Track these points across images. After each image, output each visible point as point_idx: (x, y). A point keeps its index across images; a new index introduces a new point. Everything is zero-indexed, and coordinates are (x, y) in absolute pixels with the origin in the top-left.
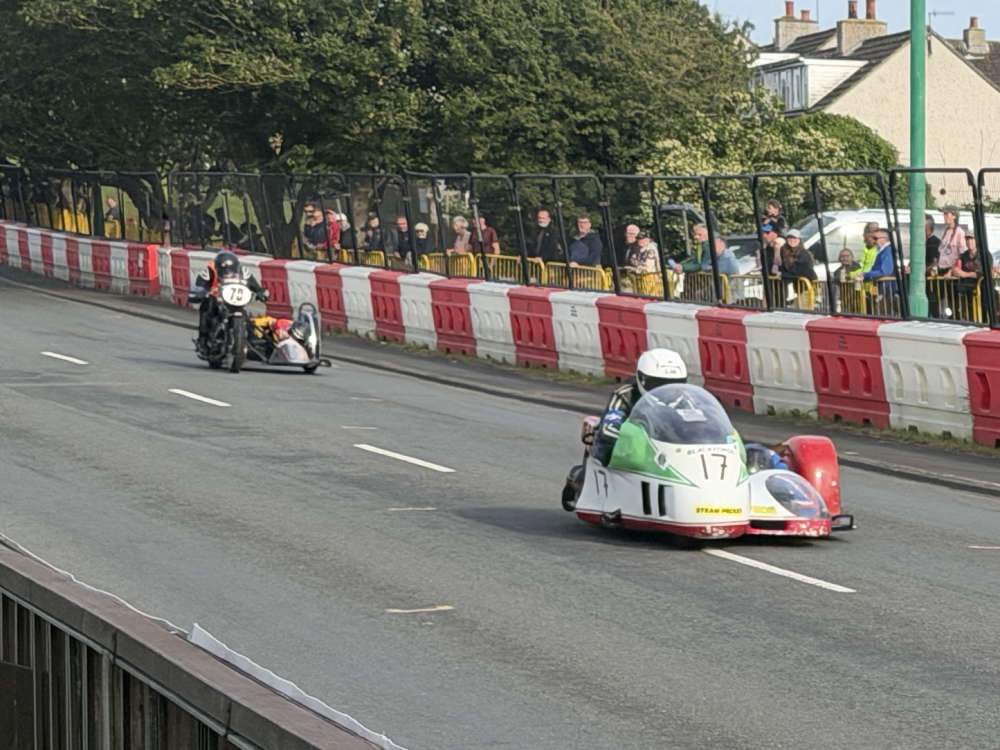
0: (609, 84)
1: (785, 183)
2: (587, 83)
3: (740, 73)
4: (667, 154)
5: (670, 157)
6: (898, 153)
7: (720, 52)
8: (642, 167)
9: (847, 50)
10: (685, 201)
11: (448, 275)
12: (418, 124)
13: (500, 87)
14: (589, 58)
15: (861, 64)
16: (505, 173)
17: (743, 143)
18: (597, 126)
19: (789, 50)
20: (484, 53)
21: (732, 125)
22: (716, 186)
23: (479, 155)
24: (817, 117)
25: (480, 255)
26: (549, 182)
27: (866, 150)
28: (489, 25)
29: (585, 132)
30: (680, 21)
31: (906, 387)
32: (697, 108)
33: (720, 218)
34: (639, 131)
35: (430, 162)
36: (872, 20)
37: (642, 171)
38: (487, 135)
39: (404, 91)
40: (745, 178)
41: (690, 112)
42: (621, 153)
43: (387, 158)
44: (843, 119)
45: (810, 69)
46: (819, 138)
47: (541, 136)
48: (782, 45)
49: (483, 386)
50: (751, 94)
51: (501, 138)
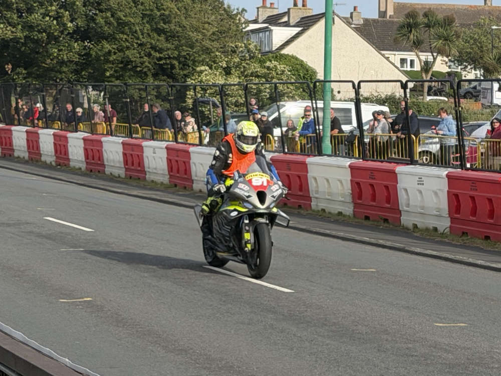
0: (174, 39)
1: (260, 87)
2: (162, 38)
3: (239, 34)
4: (202, 73)
6: (317, 73)
7: (230, 23)
9: (292, 22)
10: (210, 96)
11: (92, 133)
12: (79, 59)
14: (164, 26)
15: (300, 29)
16: (122, 83)
17: (240, 68)
18: (168, 59)
19: (262, 23)
20: (113, 23)
21: (235, 59)
22: (226, 89)
23: (108, 74)
24: (277, 55)
25: (108, 123)
26: (142, 87)
27: (301, 71)
28: (116, 10)
29: (161, 62)
30: (210, 8)
31: (320, 189)
32: (217, 50)
33: (228, 105)
34: (188, 62)
35: (85, 77)
36: (305, 8)
37: (189, 81)
38: (113, 64)
39: (72, 42)
40: (242, 85)
41: (214, 52)
42: (180, 73)
43: (63, 76)
44: (290, 56)
45: (274, 32)
46: (277, 65)
47: (139, 65)
48: (260, 20)
50: (244, 44)
51: (120, 66)
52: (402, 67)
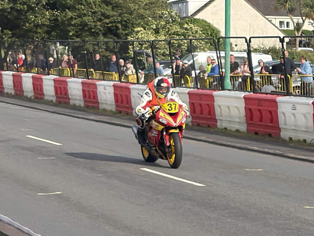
0: (118, 8)
1: (180, 42)
2: (110, 8)
3: (165, 4)
4: (138, 33)
5: (140, 33)
6: (221, 32)
8: (130, 37)
10: (145, 49)
11: (59, 75)
12: (50, 23)
13: (79, 10)
15: (208, 1)
16: (81, 40)
17: (166, 29)
18: (114, 23)
22: (156, 44)
23: (71, 34)
24: (192, 20)
25: (71, 69)
26: (95, 43)
27: (209, 31)
29: (109, 25)
31: (223, 113)
32: (149, 16)
33: (157, 55)
34: (128, 25)
35: (54, 36)
37: (130, 39)
38: (74, 27)
39: (45, 11)
40: (166, 41)
41: (146, 18)
42: (122, 32)
43: (38, 35)
44: (201, 20)
45: (189, 3)
46: (192, 27)
47: (93, 27)
49: (73, 115)
50: (168, 11)
51: (79, 27)
52: (281, 27)
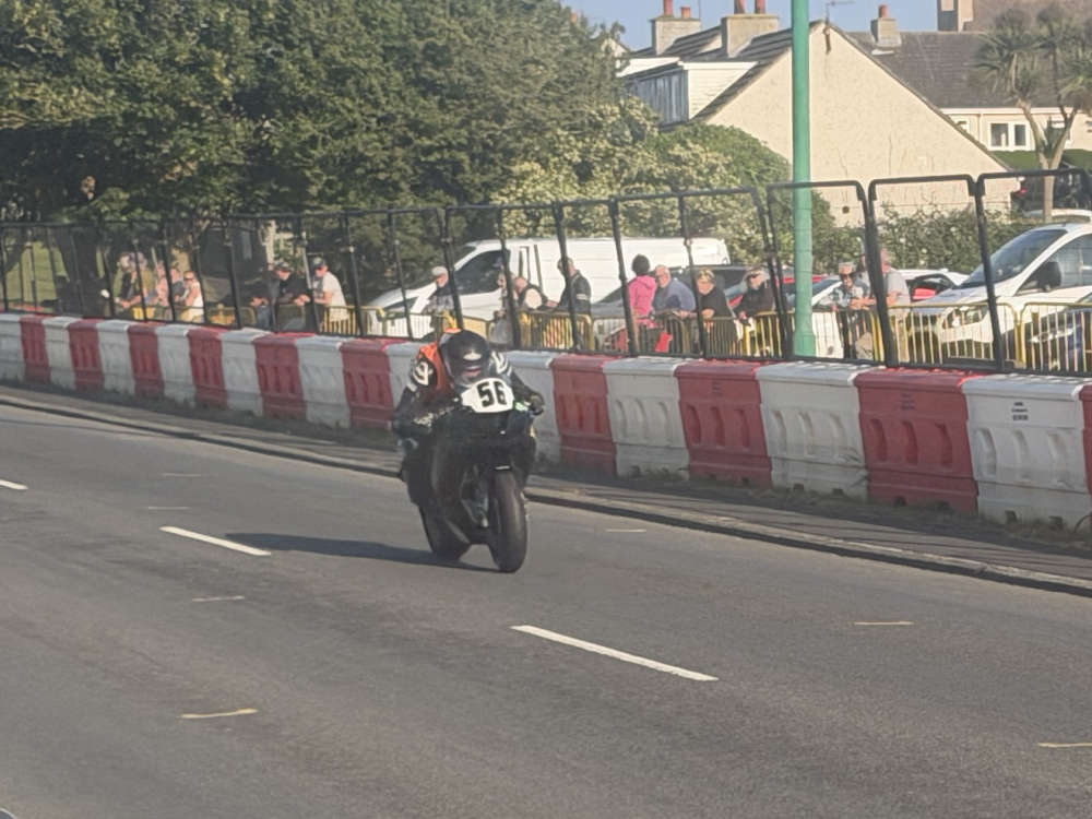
0: (458, 103)
1: (660, 207)
2: (433, 103)
3: (608, 83)
4: (525, 179)
5: (529, 181)
7: (584, 59)
8: (496, 195)
9: (733, 50)
12: (245, 159)
13: (335, 112)
14: (436, 73)
15: (748, 65)
17: (612, 163)
18: (445, 150)
19: (664, 55)
20: (317, 74)
21: (598, 143)
22: (580, 213)
23: (313, 190)
24: (698, 129)
27: (753, 164)
28: (324, 42)
29: (432, 158)
31: (791, 440)
32: (558, 124)
34: (492, 155)
36: (761, 15)
37: (497, 199)
38: (322, 167)
39: (229, 121)
42: (474, 180)
43: (211, 200)
44: (727, 130)
45: (690, 74)
46: (698, 152)
48: (660, 49)
50: (619, 105)
